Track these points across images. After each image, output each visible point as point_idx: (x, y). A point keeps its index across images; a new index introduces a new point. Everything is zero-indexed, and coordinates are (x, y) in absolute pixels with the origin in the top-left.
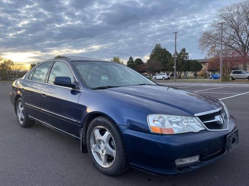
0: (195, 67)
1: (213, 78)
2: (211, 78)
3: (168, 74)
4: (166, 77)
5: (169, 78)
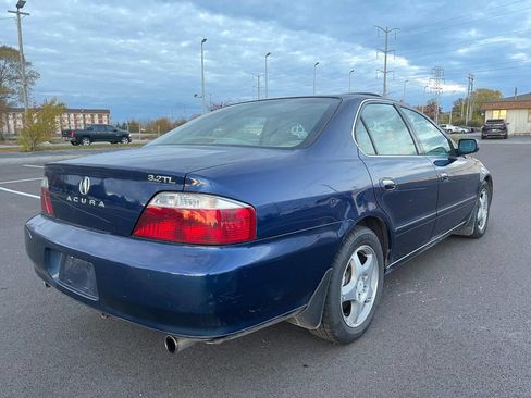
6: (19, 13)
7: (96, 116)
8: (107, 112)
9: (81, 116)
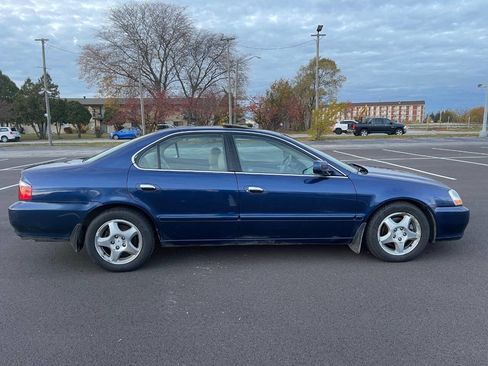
0: (77, 114)
1: (116, 137)
2: (113, 138)
3: (13, 130)
4: (11, 137)
5: (17, 139)
6: (318, 36)
7: (411, 108)
8: (423, 103)
9: (398, 107)
